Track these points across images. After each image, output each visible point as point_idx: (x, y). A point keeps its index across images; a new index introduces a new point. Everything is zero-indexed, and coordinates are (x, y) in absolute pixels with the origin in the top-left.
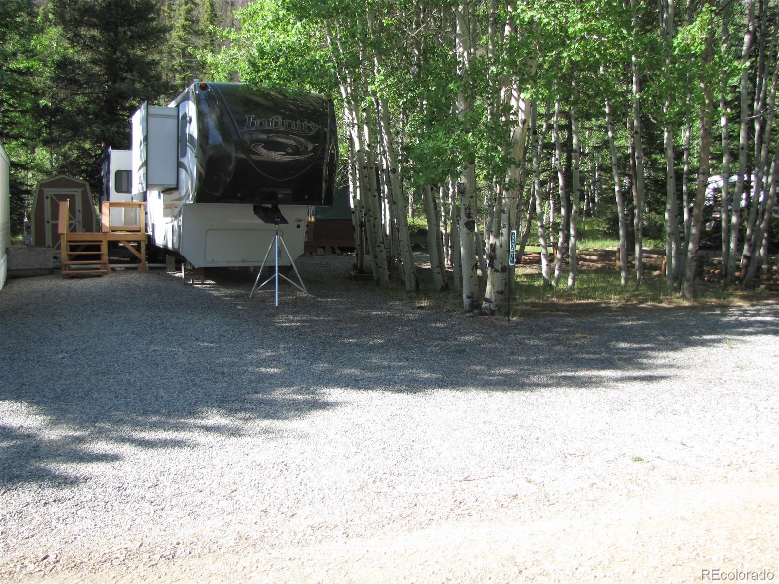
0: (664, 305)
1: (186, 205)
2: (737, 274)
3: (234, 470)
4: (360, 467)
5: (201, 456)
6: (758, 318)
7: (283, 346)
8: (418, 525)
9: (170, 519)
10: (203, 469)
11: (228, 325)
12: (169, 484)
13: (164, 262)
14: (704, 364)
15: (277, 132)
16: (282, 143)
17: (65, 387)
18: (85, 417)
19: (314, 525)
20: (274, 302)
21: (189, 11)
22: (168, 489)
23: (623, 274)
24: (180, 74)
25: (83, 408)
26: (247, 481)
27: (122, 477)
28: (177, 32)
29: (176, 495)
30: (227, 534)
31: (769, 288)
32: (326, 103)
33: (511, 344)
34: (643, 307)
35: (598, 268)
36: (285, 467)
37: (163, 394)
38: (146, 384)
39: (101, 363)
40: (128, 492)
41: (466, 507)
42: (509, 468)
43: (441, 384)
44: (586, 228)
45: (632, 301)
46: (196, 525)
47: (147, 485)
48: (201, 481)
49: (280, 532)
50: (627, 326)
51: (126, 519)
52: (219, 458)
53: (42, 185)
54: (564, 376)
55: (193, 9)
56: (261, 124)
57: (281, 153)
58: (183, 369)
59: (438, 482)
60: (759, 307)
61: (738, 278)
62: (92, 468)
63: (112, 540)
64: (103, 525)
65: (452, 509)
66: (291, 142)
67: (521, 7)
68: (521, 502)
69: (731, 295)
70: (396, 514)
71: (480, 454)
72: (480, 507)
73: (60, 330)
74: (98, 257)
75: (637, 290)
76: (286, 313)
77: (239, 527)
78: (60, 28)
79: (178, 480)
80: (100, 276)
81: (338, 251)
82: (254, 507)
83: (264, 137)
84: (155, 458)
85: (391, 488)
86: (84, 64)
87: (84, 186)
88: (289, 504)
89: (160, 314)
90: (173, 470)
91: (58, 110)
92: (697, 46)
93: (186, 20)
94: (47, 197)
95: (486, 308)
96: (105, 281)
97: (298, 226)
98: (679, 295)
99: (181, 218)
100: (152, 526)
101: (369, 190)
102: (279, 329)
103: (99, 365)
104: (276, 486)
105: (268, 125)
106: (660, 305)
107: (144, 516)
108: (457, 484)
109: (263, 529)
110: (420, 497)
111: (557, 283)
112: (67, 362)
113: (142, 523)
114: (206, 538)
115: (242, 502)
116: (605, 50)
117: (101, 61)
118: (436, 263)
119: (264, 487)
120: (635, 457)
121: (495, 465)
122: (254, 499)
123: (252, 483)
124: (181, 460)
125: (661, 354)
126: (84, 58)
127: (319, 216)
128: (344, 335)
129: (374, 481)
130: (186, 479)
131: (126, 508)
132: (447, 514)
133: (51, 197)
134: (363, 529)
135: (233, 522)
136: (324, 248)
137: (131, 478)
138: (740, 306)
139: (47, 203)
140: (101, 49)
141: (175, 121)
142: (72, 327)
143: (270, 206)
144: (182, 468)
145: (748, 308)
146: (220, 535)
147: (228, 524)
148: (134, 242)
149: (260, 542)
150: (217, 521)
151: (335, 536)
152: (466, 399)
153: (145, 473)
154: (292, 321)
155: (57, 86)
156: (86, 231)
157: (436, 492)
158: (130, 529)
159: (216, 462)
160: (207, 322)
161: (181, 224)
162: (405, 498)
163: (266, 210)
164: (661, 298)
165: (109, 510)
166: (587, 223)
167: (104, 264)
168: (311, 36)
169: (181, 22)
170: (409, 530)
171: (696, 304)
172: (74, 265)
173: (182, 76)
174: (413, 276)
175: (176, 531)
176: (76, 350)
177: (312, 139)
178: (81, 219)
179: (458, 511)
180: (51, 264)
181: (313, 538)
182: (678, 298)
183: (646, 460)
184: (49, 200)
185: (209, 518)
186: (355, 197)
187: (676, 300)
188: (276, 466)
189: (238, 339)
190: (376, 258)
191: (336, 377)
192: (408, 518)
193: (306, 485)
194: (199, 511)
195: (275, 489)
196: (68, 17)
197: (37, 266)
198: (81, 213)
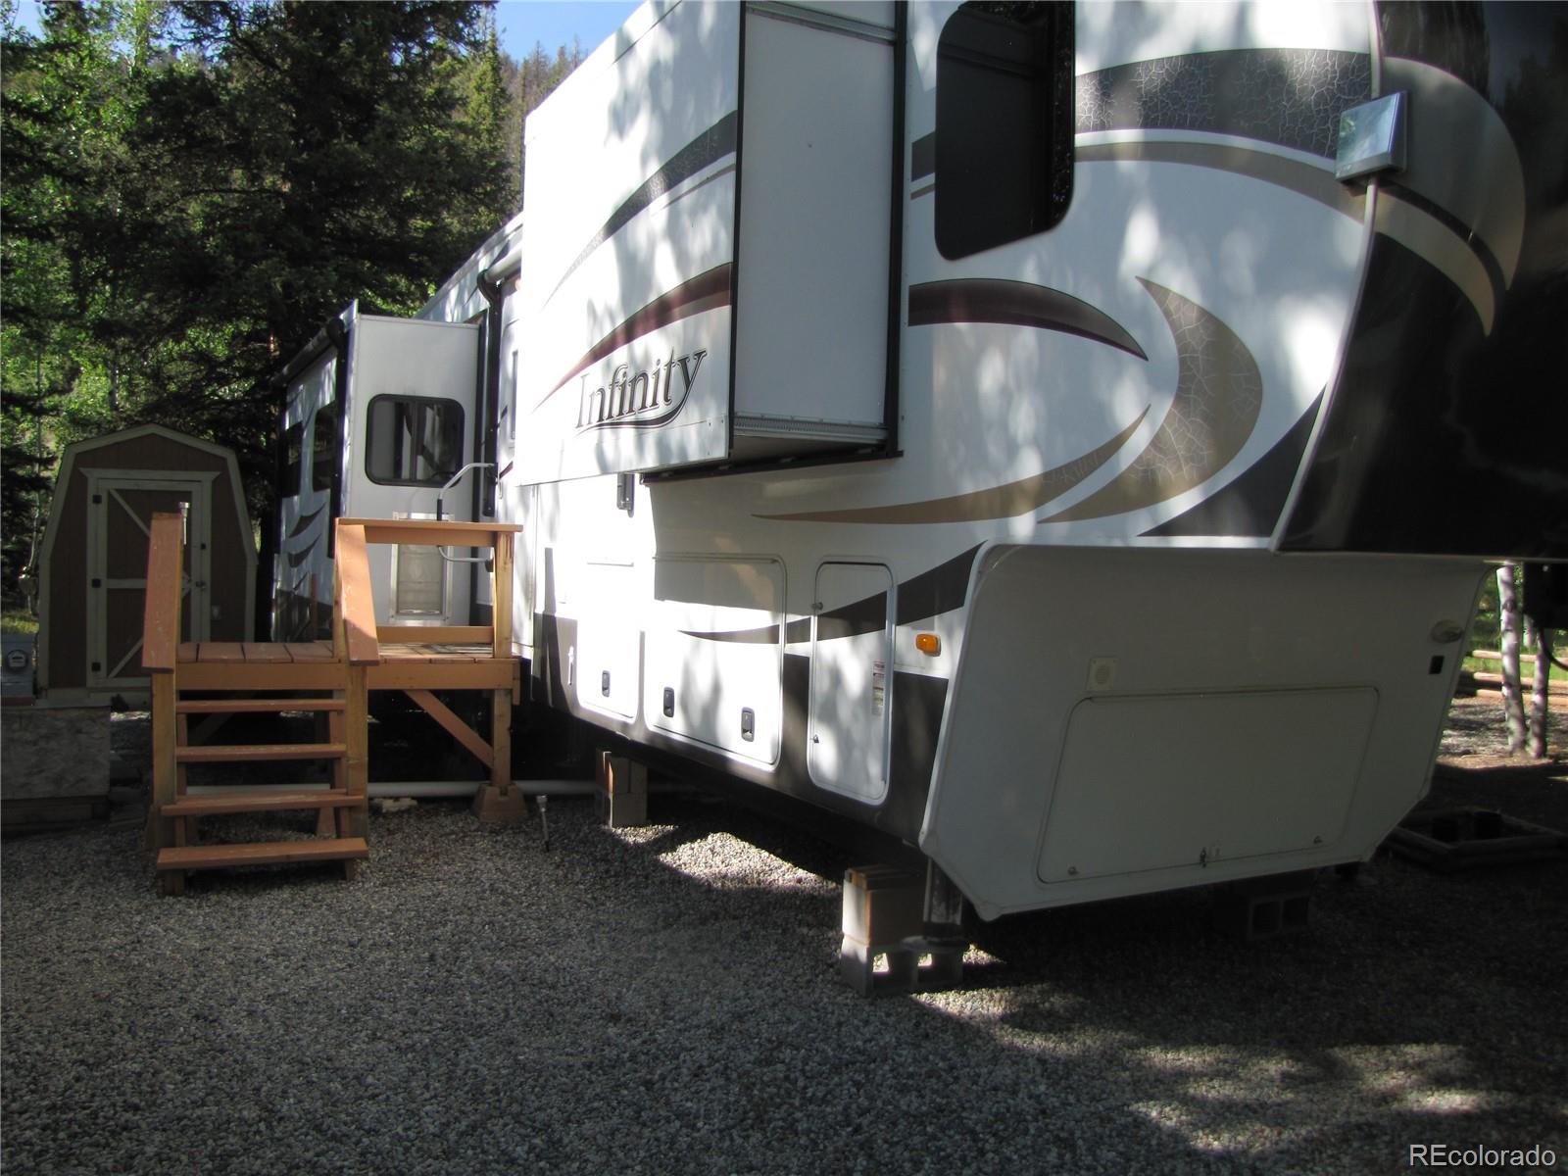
53: (82, 459)
87: (219, 464)
94: (97, 500)
133: (110, 495)
139: (97, 520)
178: (206, 575)
180: (99, 779)
184: (103, 507)
197: (42, 788)
198: (207, 552)
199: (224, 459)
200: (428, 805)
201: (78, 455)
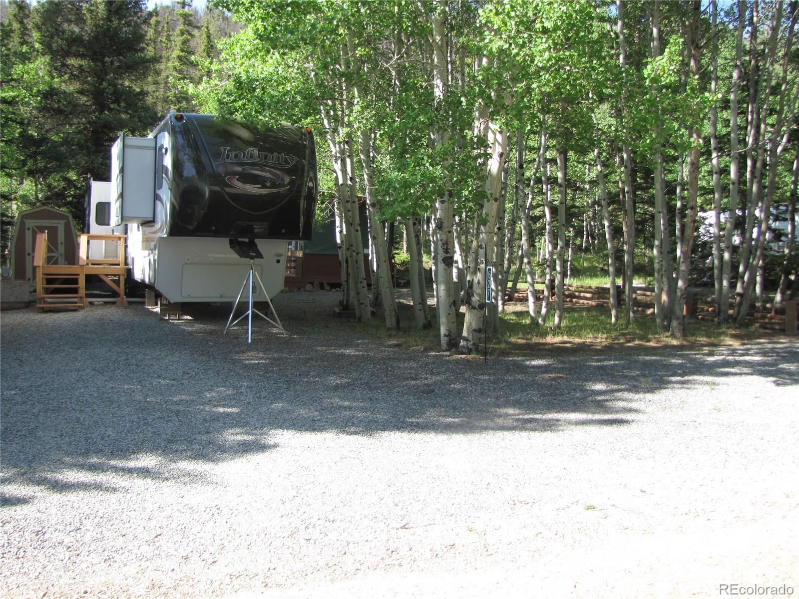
0: (652, 344)
1: (161, 238)
2: (731, 312)
3: (164, 514)
4: (295, 512)
5: (134, 498)
6: (747, 358)
7: (246, 384)
8: (343, 575)
9: (84, 566)
10: (132, 512)
11: (195, 362)
12: (92, 528)
13: (143, 296)
14: (681, 405)
15: (253, 165)
16: (258, 176)
17: (9, 425)
18: (22, 457)
19: (234, 574)
20: (248, 338)
21: (185, 42)
22: (89, 534)
23: (613, 312)
24: (175, 106)
25: (23, 447)
26: (174, 525)
27: (44, 521)
28: (173, 63)
29: (95, 540)
30: (140, 582)
31: (763, 326)
32: (305, 136)
33: (482, 384)
34: (630, 346)
35: (592, 306)
36: (218, 511)
37: (111, 433)
38: (96, 422)
39: (53, 400)
40: (46, 536)
41: (398, 556)
42: (452, 515)
43: (400, 425)
44: (585, 265)
45: (619, 340)
46: (109, 572)
47: (69, 528)
48: (127, 525)
49: (196, 581)
50: (608, 365)
51: (36, 567)
52: (152, 500)
53: (24, 216)
54: (531, 418)
55: (188, 40)
56: (236, 156)
57: (257, 186)
58: (138, 407)
59: (374, 530)
60: (749, 346)
61: (731, 316)
62: (15, 511)
63: (15, 590)
64: (9, 574)
65: (382, 559)
66: (268, 175)
67: (488, 37)
68: (457, 552)
69: (724, 333)
70: (322, 563)
71: (424, 500)
72: (412, 557)
73: (20, 365)
74: (75, 291)
75: (626, 329)
76: (257, 350)
77: (154, 575)
78: (47, 58)
79: (103, 524)
80: (75, 310)
81: (327, 287)
82: (176, 553)
83: (239, 169)
84: (85, 500)
85: (323, 535)
86: (71, 94)
87: (67, 218)
88: (212, 550)
89: (127, 350)
90: (100, 514)
91: (43, 140)
92: (667, 77)
93: (182, 51)
94: (29, 229)
95: (463, 347)
96: (79, 315)
97: (278, 261)
98: (668, 334)
99: (157, 252)
100: (62, 573)
101: (351, 225)
102: (246, 366)
103: (51, 402)
104: (203, 531)
105: (244, 157)
106: (648, 344)
107: (57, 563)
108: (393, 532)
109: (179, 577)
110: (351, 546)
111: (544, 320)
112: (18, 398)
113: (52, 570)
114: (117, 586)
115: (164, 548)
116: (574, 80)
117: (88, 91)
118: (418, 300)
119: (191, 532)
120: (588, 504)
121: (438, 512)
122: (177, 545)
123: (179, 528)
124: (112, 503)
125: (637, 396)
126: (71, 88)
127: (307, 251)
128: (311, 374)
129: (307, 527)
130: (111, 523)
131: (39, 555)
132: (376, 563)
133: (33, 229)
134: (284, 579)
135: (149, 569)
136: (312, 284)
137: (53, 522)
138: (730, 345)
139: (29, 235)
140: (89, 79)
141: (152, 153)
142: (33, 362)
143: (247, 240)
144: (110, 510)
145: (738, 347)
146: (132, 583)
147: (144, 571)
148: (115, 275)
149: (172, 591)
150: (132, 569)
151: (252, 585)
152: (422, 442)
153: (70, 516)
154: (262, 358)
155: (44, 116)
156: (69, 264)
157: (370, 540)
158: (37, 578)
159: (148, 505)
160: (174, 359)
161: (156, 257)
162: (335, 547)
163: (241, 244)
164: (650, 336)
165: (20, 556)
166: (586, 260)
167: (81, 297)
168: (289, 67)
169: (176, 53)
170: (332, 581)
171: (685, 343)
172: (50, 298)
173: (177, 108)
174: (394, 313)
175: (87, 579)
176: (31, 386)
177: (289, 172)
178: (63, 252)
179: (388, 561)
180: (27, 298)
181: (230, 587)
182: (667, 337)
183: (599, 508)
184: (31, 231)
185: (125, 565)
186: (341, 232)
187: (665, 339)
188: (208, 509)
189: (202, 376)
190: (358, 294)
191: (293, 417)
192: (334, 567)
193: (235, 530)
194: (117, 557)
195: (202, 533)
196: (54, 46)
197: (13, 299)
198: (63, 245)
199: (68, 217)
200: (106, 303)
201: (23, 216)
